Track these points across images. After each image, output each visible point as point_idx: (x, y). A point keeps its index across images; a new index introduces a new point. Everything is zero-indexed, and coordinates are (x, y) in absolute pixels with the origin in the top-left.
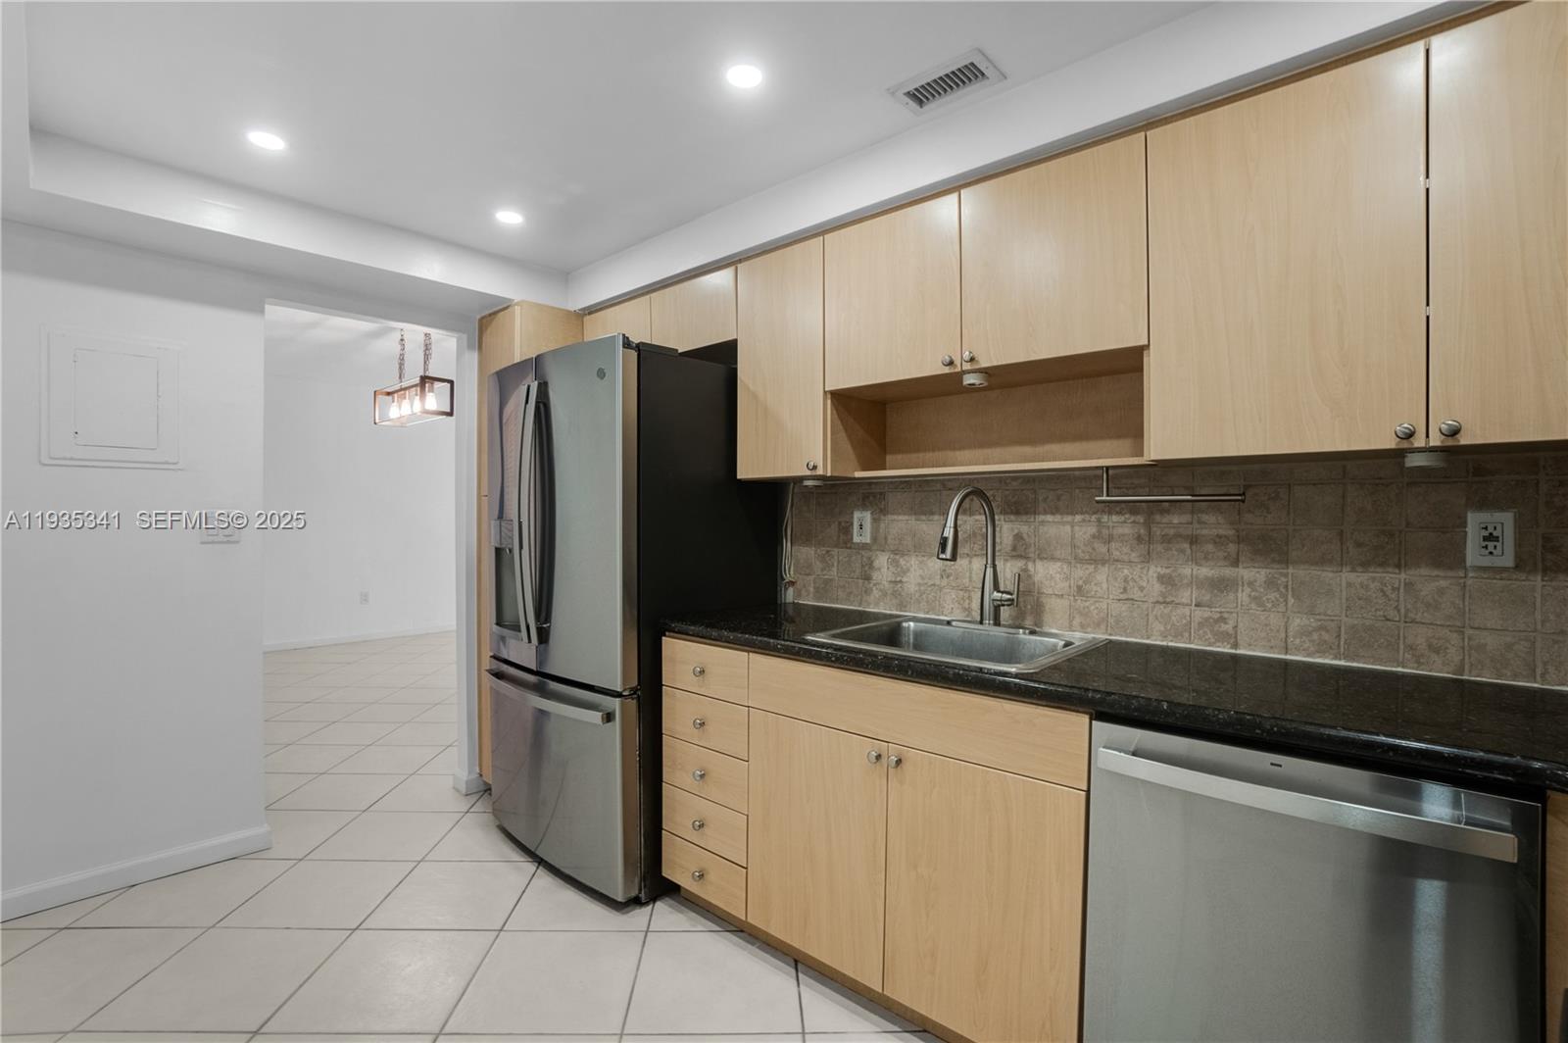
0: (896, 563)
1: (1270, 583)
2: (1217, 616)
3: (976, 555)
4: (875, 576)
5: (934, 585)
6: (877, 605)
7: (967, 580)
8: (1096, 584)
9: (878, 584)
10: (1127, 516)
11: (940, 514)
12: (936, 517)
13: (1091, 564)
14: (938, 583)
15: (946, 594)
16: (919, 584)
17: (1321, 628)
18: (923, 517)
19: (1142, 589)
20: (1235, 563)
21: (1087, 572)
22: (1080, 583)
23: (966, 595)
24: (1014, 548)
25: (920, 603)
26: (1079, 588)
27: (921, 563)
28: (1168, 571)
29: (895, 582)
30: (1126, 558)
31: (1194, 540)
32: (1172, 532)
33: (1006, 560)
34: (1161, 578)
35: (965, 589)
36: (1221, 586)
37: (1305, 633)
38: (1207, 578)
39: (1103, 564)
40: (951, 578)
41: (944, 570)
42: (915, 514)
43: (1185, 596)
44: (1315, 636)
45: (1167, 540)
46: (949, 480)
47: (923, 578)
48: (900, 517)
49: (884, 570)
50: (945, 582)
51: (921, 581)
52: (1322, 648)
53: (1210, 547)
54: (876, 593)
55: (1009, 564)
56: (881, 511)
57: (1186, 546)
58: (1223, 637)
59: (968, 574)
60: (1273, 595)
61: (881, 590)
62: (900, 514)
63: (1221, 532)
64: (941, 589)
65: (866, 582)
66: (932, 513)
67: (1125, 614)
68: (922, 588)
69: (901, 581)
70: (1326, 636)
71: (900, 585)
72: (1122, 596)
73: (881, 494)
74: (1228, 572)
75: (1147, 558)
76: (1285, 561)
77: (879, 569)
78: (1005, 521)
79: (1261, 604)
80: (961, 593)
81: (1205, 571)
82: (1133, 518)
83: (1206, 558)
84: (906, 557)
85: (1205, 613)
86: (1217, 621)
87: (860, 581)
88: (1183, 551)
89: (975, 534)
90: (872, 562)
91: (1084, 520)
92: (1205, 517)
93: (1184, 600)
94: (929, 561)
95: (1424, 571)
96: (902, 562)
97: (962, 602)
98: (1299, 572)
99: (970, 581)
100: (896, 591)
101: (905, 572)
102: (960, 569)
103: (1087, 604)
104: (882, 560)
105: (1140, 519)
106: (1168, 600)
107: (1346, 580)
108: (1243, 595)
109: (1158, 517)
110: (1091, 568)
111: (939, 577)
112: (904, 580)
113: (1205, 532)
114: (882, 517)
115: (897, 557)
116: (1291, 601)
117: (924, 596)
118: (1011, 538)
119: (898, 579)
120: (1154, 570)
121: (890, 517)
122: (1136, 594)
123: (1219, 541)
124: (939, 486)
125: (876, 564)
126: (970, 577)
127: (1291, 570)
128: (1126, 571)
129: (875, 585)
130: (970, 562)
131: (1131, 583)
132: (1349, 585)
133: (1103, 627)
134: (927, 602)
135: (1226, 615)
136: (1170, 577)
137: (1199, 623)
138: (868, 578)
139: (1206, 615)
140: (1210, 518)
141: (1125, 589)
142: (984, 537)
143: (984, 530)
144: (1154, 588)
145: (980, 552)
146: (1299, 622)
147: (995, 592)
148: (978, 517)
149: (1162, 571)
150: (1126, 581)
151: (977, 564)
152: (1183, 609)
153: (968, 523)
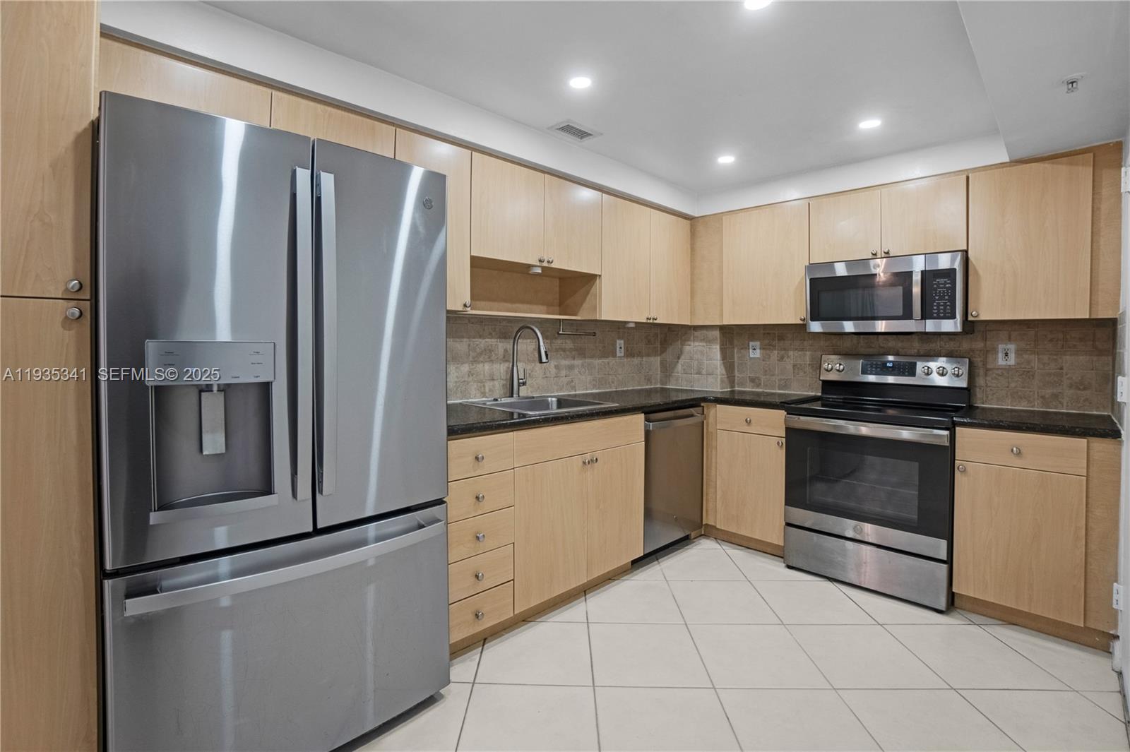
1: (583, 365)
3: (486, 362)
5: (464, 381)
12: (465, 340)
14: (466, 379)
15: (471, 386)
16: (456, 382)
17: (593, 380)
18: (457, 340)
20: (574, 359)
24: (504, 357)
25: (456, 394)
26: (531, 376)
27: (457, 368)
31: (564, 350)
32: (558, 347)
33: (500, 363)
34: (557, 367)
35: (481, 382)
36: (571, 368)
37: (590, 382)
38: (568, 365)
40: (474, 376)
41: (470, 372)
42: (453, 337)
43: (563, 373)
46: (472, 318)
47: (457, 377)
50: (471, 378)
51: (456, 380)
52: (594, 387)
53: (568, 353)
55: (502, 365)
57: (562, 353)
58: (574, 388)
59: (482, 373)
60: (583, 370)
64: (468, 383)
66: (463, 337)
70: (595, 382)
74: (572, 362)
76: (585, 358)
79: (581, 374)
80: (479, 384)
81: (567, 363)
83: (567, 358)
88: (561, 355)
89: (485, 349)
91: (531, 342)
92: (567, 341)
94: (462, 367)
95: (611, 358)
98: (588, 360)
102: (479, 370)
105: (549, 341)
107: (597, 362)
108: (576, 371)
109: (554, 341)
110: (533, 364)
111: (467, 376)
116: (587, 371)
122: (548, 375)
123: (571, 350)
124: (467, 321)
126: (484, 375)
130: (484, 366)
132: (598, 364)
134: (461, 392)
135: (573, 380)
140: (568, 341)
142: (490, 351)
143: (490, 347)
144: (553, 371)
145: (488, 360)
146: (589, 378)
147: (519, 379)
148: (487, 340)
149: (556, 363)
150: (545, 369)
151: (487, 367)
152: (562, 379)
153: (482, 343)
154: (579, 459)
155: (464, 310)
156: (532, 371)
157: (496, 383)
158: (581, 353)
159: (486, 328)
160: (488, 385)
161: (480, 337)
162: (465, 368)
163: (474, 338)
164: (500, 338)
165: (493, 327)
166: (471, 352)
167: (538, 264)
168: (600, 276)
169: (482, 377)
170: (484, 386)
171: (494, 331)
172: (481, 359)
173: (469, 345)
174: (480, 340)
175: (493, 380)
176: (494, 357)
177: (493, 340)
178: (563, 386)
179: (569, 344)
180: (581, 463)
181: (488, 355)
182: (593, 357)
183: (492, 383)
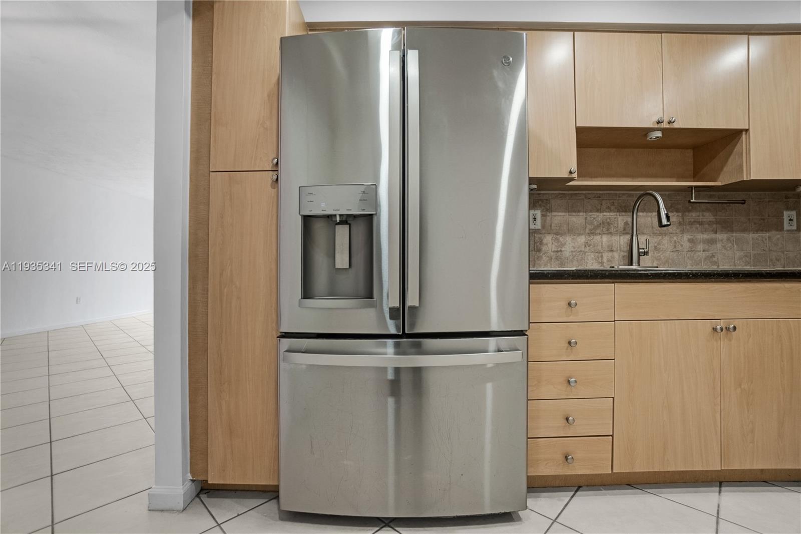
0: (557, 240)
1: (728, 239)
2: (711, 255)
3: (604, 234)
4: (544, 248)
5: (581, 251)
6: (546, 265)
7: (600, 247)
8: (663, 245)
9: (545, 253)
10: (675, 213)
11: (583, 212)
12: (581, 214)
13: (660, 236)
14: (583, 249)
15: (588, 255)
16: (572, 251)
17: (745, 256)
18: (574, 214)
19: (682, 246)
20: (716, 233)
21: (659, 239)
22: (656, 245)
23: (600, 255)
24: (624, 229)
25: (572, 262)
26: (655, 247)
27: (573, 239)
28: (692, 237)
29: (557, 251)
30: (674, 232)
31: (701, 223)
32: (693, 220)
33: (621, 235)
34: (690, 241)
35: (599, 252)
36: (712, 242)
37: (740, 259)
38: (706, 239)
39: (665, 236)
40: (591, 246)
41: (587, 243)
42: (569, 212)
43: (700, 247)
44: (744, 259)
45: (691, 223)
47: (574, 248)
48: (560, 214)
49: (550, 245)
50: (587, 248)
51: (573, 250)
52: (747, 263)
53: (707, 226)
54: (545, 259)
55: (622, 238)
56: (547, 210)
57: (698, 226)
58: (716, 263)
59: (600, 244)
60: (730, 245)
61: (548, 257)
62: (559, 212)
63: (711, 220)
64: (585, 253)
65: (538, 253)
66: (579, 211)
67: (675, 258)
68: (574, 254)
69: (561, 251)
70: (747, 259)
71: (559, 253)
72: (674, 250)
73: (547, 200)
74: (713, 236)
75: (683, 232)
76: (732, 231)
77: (547, 244)
78: (619, 215)
79: (726, 249)
80: (597, 254)
81: (705, 236)
82: (677, 214)
83: (705, 231)
84: (563, 237)
85: (707, 254)
86: (711, 257)
87: (534, 252)
88: (697, 228)
89: (603, 223)
90: (542, 240)
92: (705, 214)
93: (699, 249)
94: (578, 238)
95: (773, 232)
96: (561, 239)
97: (597, 259)
98: (736, 234)
99: (602, 247)
100: (558, 256)
101: (563, 245)
102: (596, 241)
103: (659, 254)
104: (548, 239)
105: (680, 214)
106: (692, 250)
107: (751, 236)
108: (719, 245)
109: (687, 214)
111: (584, 246)
112: (563, 249)
113: (705, 220)
114: (548, 214)
115: (558, 237)
116: (735, 246)
117: (575, 258)
118: (623, 224)
119: (559, 250)
120: (686, 237)
121: (554, 214)
122: (680, 248)
123: (710, 223)
124: (583, 197)
125: (545, 241)
126: (602, 245)
127: (734, 235)
128: (675, 238)
129: (544, 254)
130: (601, 238)
131: (677, 243)
132: (753, 239)
133: (667, 264)
134: (577, 261)
135: (714, 254)
136: (693, 240)
137: (705, 258)
138: (539, 250)
139: (707, 255)
140: (707, 214)
141: (675, 247)
142: (609, 224)
143: (608, 220)
144: (687, 245)
145: (607, 232)
146: (738, 254)
147: (639, 249)
148: (605, 214)
149: (689, 237)
150: (675, 242)
151: (605, 238)
152: (699, 253)
153: (600, 217)
154: (708, 325)
155: (570, 176)
156: (659, 244)
157: (615, 254)
158: (726, 226)
159: (604, 202)
160: (606, 256)
161: (598, 211)
162: (582, 240)
163: (591, 212)
164: (619, 211)
165: (612, 201)
166: (588, 226)
167: (656, 126)
168: (747, 130)
169: (599, 248)
170: (602, 256)
171: (613, 205)
172: (599, 231)
173: (586, 218)
174: (598, 214)
175: (612, 251)
176: (612, 230)
177: (611, 214)
178: (701, 259)
179: (708, 217)
180: (710, 329)
181: (606, 228)
182: (744, 230)
183: (610, 254)
